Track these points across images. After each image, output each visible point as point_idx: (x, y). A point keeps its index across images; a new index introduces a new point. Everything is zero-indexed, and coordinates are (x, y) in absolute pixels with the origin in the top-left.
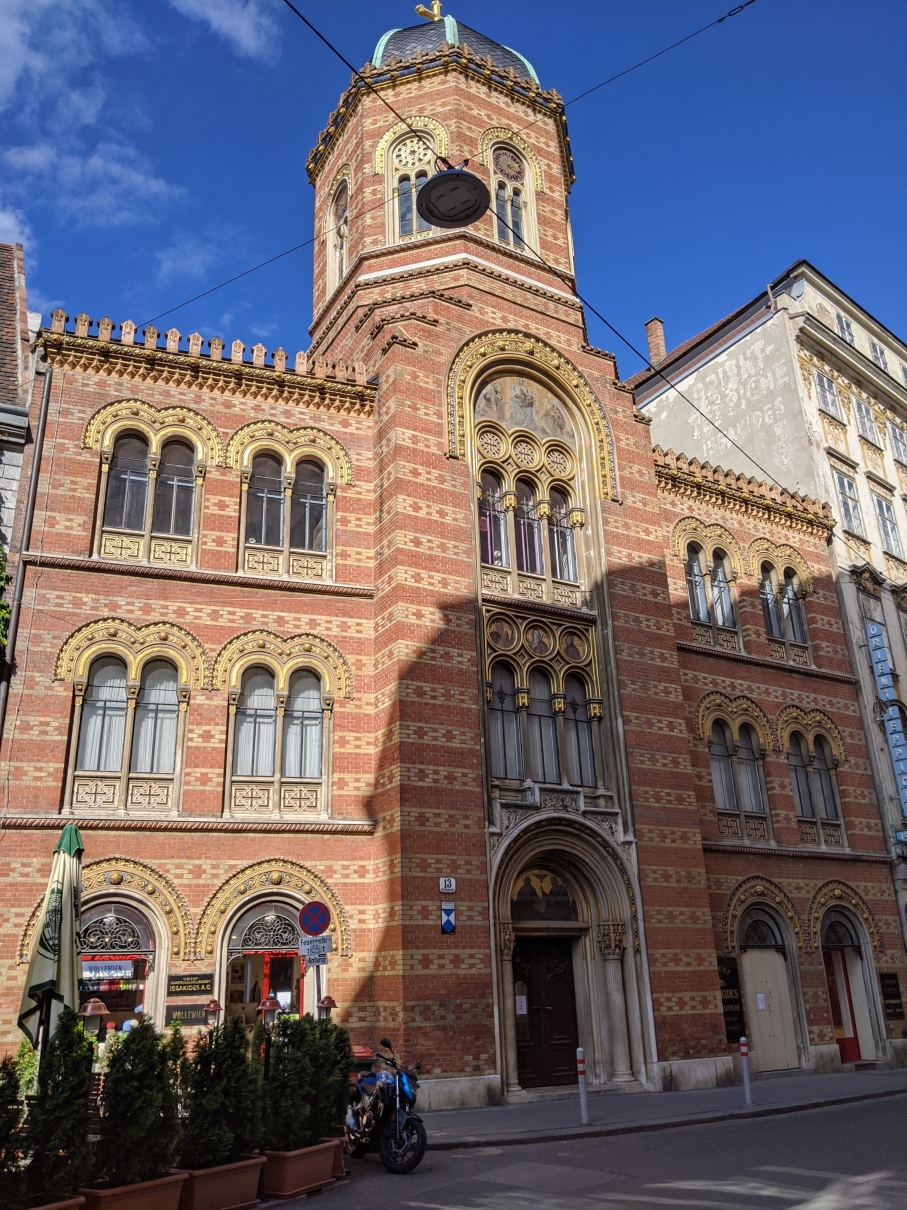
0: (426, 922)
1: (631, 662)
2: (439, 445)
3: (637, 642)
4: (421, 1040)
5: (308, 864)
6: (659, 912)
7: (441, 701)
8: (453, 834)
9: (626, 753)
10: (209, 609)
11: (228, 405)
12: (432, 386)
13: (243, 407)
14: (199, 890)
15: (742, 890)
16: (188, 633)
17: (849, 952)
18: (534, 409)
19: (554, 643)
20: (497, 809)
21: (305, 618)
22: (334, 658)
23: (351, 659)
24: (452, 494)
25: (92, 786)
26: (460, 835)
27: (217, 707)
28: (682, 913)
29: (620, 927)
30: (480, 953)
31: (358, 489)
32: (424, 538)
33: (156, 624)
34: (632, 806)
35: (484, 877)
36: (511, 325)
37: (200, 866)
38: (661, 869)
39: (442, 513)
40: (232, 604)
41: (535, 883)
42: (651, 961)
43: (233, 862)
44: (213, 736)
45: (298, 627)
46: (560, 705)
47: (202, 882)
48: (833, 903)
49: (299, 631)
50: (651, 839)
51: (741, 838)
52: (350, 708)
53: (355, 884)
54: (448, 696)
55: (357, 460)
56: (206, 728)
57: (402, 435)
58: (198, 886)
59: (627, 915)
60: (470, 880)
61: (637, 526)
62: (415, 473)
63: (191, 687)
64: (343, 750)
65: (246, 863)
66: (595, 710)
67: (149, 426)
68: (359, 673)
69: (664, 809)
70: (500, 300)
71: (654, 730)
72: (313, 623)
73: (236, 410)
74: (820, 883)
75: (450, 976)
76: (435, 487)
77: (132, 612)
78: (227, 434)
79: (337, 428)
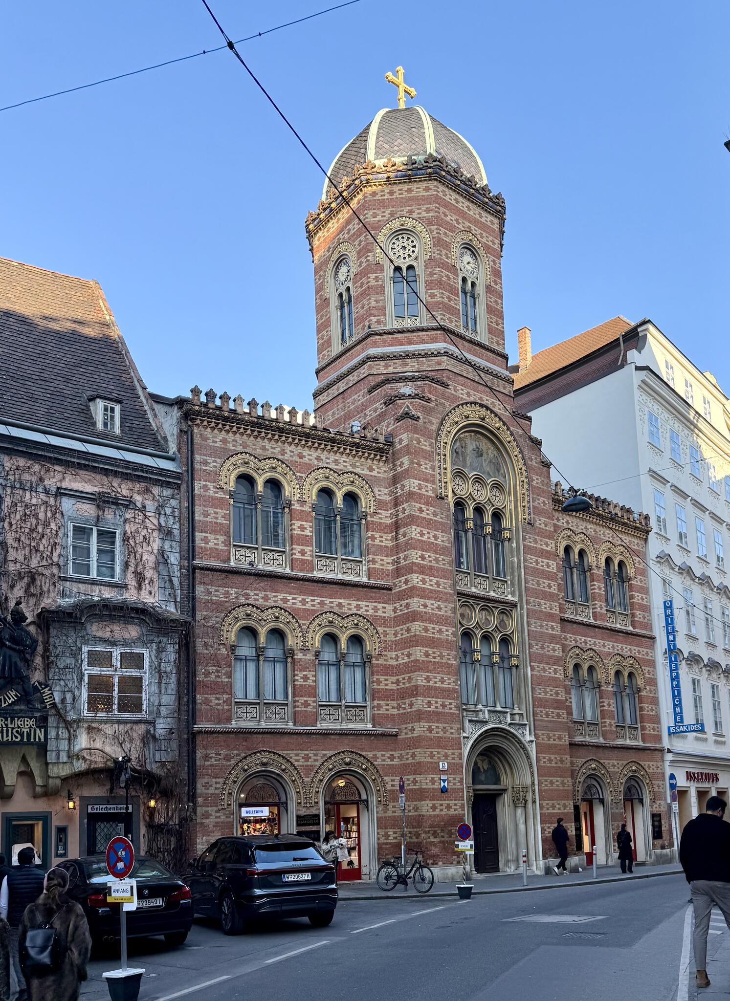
0: (434, 786)
1: (536, 631)
2: (434, 490)
3: (539, 619)
4: (433, 848)
5: (364, 753)
6: (546, 781)
7: (438, 660)
8: (445, 738)
9: (532, 688)
10: (300, 598)
11: (301, 456)
12: (428, 448)
13: (310, 457)
14: (309, 768)
15: (584, 767)
16: (290, 614)
17: (636, 802)
18: (483, 458)
19: (494, 621)
20: (467, 724)
21: (354, 603)
22: (372, 631)
23: (380, 630)
24: (441, 523)
25: (244, 708)
26: (449, 738)
27: (309, 660)
28: (557, 781)
29: (525, 788)
30: (459, 803)
31: (380, 516)
32: (427, 555)
33: (272, 608)
34: (534, 720)
35: (460, 761)
36: (472, 399)
37: (308, 755)
38: (547, 756)
39: (436, 537)
40: (313, 595)
41: (480, 764)
42: (541, 807)
43: (325, 752)
44: (308, 678)
45: (349, 609)
46: (497, 659)
47: (309, 763)
48: (631, 774)
49: (351, 612)
50: (543, 739)
51: (585, 736)
52: (381, 661)
53: (388, 765)
54: (441, 656)
55: (379, 495)
56: (305, 673)
57: (412, 484)
58: (307, 766)
59: (529, 782)
60: (454, 764)
61: (541, 541)
62: (421, 510)
63: (295, 648)
64: (379, 687)
65: (332, 753)
66: (514, 661)
67: (255, 471)
68: (385, 639)
69: (550, 721)
70: (466, 380)
71: (547, 674)
72: (358, 607)
73: (306, 460)
74: (625, 763)
75: (445, 815)
76: (431, 520)
77: (258, 600)
78: (302, 477)
79: (366, 472)
